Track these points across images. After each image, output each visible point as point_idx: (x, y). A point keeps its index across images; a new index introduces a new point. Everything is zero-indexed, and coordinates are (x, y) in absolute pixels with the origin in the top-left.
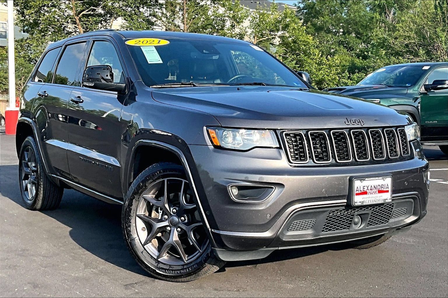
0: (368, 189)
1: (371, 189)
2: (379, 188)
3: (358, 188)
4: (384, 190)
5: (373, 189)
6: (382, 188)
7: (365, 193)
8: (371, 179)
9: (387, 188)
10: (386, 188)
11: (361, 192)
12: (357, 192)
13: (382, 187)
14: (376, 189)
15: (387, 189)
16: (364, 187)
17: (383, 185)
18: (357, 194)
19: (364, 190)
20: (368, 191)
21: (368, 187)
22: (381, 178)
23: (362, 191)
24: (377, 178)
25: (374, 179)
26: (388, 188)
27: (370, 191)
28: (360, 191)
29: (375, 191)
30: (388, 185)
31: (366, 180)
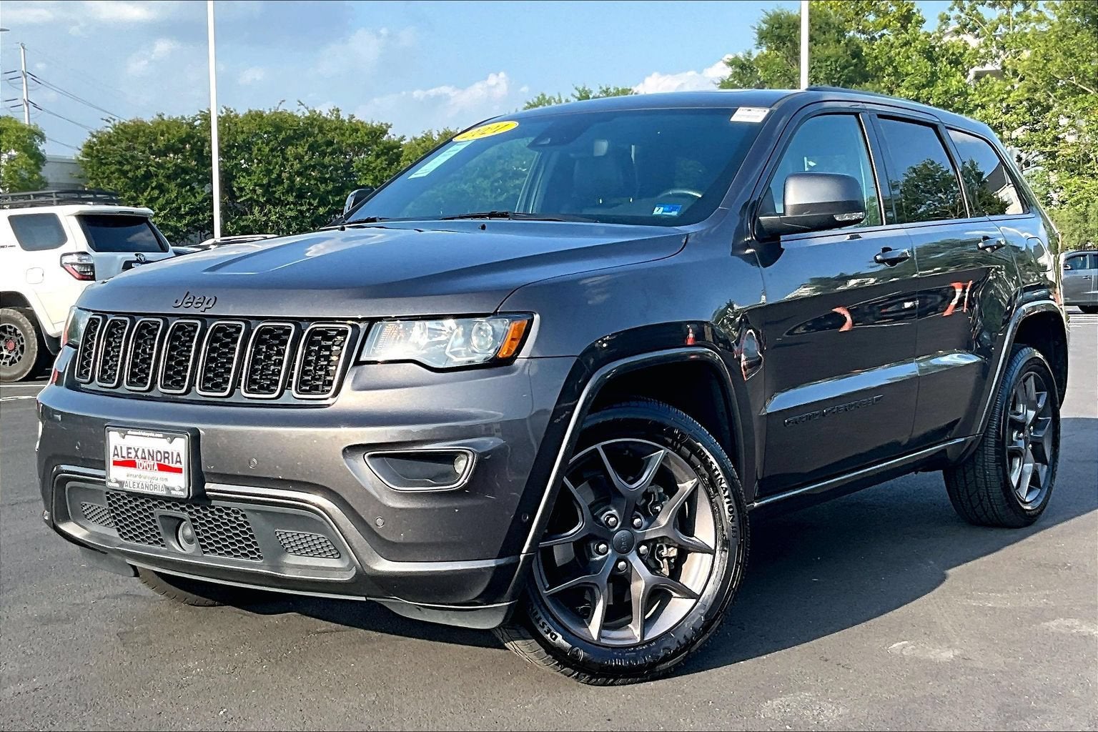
0: (136, 456)
1: (142, 458)
2: (159, 459)
3: (116, 448)
4: (171, 465)
5: (147, 457)
6: (166, 460)
7: (131, 464)
8: (139, 433)
9: (177, 462)
10: (174, 462)
11: (123, 459)
12: (116, 458)
13: (165, 458)
14: (153, 460)
15: (178, 465)
16: (130, 451)
17: (168, 453)
18: (116, 463)
19: (130, 455)
20: (137, 461)
21: (136, 452)
22: (161, 435)
23: (127, 459)
24: (152, 434)
25: (144, 434)
26: (180, 462)
27: (142, 461)
28: (122, 457)
29: (152, 464)
30: (179, 455)
31: (129, 432)
